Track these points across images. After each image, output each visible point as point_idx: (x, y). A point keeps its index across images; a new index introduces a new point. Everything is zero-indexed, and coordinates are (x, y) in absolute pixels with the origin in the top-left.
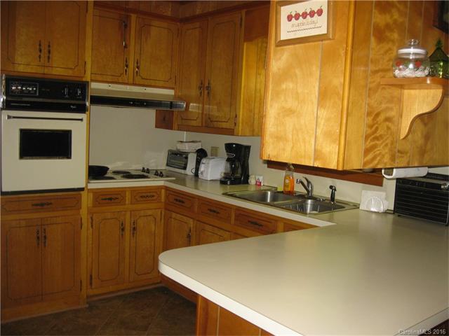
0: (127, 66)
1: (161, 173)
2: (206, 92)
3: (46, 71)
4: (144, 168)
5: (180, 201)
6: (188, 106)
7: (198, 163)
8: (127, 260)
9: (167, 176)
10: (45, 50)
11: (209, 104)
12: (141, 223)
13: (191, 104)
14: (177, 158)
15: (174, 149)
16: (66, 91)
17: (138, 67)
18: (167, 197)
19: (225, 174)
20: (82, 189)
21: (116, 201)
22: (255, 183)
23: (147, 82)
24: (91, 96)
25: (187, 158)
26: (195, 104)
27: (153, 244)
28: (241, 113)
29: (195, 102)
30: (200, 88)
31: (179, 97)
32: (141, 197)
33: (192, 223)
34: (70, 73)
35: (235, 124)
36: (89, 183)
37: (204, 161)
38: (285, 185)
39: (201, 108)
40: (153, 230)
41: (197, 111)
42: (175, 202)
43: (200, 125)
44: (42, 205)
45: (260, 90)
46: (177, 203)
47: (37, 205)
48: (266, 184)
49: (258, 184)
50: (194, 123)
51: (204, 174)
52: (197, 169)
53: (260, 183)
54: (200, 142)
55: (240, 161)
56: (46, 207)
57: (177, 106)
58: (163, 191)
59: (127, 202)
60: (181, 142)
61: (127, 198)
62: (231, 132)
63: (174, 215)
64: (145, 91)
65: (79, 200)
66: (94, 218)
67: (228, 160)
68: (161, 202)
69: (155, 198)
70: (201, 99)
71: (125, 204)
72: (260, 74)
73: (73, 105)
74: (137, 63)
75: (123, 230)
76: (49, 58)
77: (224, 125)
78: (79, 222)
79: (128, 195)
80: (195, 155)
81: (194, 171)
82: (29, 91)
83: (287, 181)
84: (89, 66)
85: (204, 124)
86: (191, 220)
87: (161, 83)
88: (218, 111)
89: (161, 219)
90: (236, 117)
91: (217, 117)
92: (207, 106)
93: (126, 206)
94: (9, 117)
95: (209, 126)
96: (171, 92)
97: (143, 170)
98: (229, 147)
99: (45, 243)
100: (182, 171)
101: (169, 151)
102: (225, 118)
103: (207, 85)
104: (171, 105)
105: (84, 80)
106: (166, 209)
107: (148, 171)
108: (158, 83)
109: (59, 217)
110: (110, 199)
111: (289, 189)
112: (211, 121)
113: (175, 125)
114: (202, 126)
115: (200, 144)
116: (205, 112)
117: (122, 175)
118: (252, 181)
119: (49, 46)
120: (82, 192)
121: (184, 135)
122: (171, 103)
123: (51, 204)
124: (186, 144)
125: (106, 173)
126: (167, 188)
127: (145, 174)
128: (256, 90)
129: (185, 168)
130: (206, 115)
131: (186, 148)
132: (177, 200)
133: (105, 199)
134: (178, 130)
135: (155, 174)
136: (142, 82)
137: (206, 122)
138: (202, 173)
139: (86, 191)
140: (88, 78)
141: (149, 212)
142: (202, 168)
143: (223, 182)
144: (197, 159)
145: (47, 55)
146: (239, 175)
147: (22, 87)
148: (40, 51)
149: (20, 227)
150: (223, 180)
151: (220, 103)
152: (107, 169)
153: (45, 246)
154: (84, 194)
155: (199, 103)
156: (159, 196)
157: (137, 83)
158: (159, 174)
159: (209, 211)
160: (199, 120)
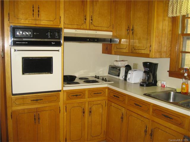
0: (85, 19)
1: (106, 79)
2: (131, 32)
3: (37, 22)
4: (96, 76)
5: (117, 97)
6: (120, 41)
7: (126, 73)
8: (86, 129)
9: (109, 81)
10: (36, 11)
11: (133, 39)
12: (94, 108)
13: (122, 40)
14: (114, 70)
15: (113, 65)
16: (49, 34)
17: (92, 20)
18: (109, 93)
19: (143, 80)
20: (60, 91)
21: (80, 96)
22: (161, 85)
23: (97, 28)
24: (64, 37)
25: (120, 70)
26: (124, 40)
27: (101, 119)
28: (154, 44)
29: (125, 39)
30: (128, 30)
31: (115, 36)
32: (95, 94)
33: (124, 110)
34: (51, 23)
35: (150, 51)
36: (64, 86)
37: (130, 72)
38: (182, 88)
39: (128, 42)
40: (101, 112)
41: (126, 44)
42: (114, 96)
43: (128, 52)
44: (37, 100)
45: (165, 30)
46: (115, 97)
47: (34, 100)
48: (168, 86)
49: (163, 86)
50: (124, 51)
51: (130, 80)
52: (126, 76)
53: (164, 85)
54: (127, 61)
55: (152, 72)
56: (39, 101)
57: (114, 41)
58: (107, 90)
59: (86, 97)
60: (117, 61)
61: (86, 95)
62: (147, 56)
63: (113, 104)
64: (96, 33)
65: (58, 97)
66: (67, 107)
67: (145, 72)
68: (106, 96)
69: (102, 94)
70: (128, 36)
71: (85, 98)
72: (165, 20)
73: (53, 42)
74: (91, 17)
75: (84, 112)
76: (39, 15)
77: (143, 52)
78: (59, 109)
79: (87, 93)
80: (125, 68)
81: (124, 77)
82: (27, 35)
83: (184, 86)
84: (62, 19)
85: (130, 51)
86: (124, 108)
87: (105, 29)
88: (139, 43)
89: (105, 106)
90: (151, 46)
91: (138, 47)
92: (132, 41)
93: (85, 99)
94: (15, 50)
95: (133, 52)
96: (111, 33)
97: (96, 77)
98: (145, 64)
99: (39, 122)
100: (117, 77)
101: (110, 66)
102: (143, 47)
103: (131, 28)
104: (111, 40)
105: (60, 27)
106: (108, 100)
107: (98, 78)
108: (103, 29)
109: (47, 107)
110: (77, 96)
111: (185, 91)
112: (135, 49)
113: (113, 52)
114: (129, 52)
115: (127, 62)
116: (131, 44)
117: (84, 80)
118: (159, 84)
119: (39, 8)
120: (60, 92)
121: (118, 57)
122: (111, 39)
123: (42, 99)
124: (119, 62)
125: (74, 80)
126: (109, 89)
127: (97, 80)
128: (163, 30)
129: (119, 76)
130: (131, 45)
131: (119, 64)
132: (115, 96)
133: (74, 96)
134: (115, 55)
135: (102, 80)
136: (94, 28)
137: (131, 50)
138: (129, 79)
139: (62, 92)
140: (62, 26)
141: (99, 102)
142: (129, 76)
143: (142, 85)
144: (125, 71)
145: (37, 13)
146: (151, 81)
147: (23, 32)
148: (33, 11)
149: (24, 113)
150: (142, 84)
151: (140, 38)
152: (75, 77)
153: (39, 123)
154: (61, 93)
155: (127, 39)
156: (105, 93)
157: (92, 29)
158: (104, 80)
159: (135, 105)
160: (127, 49)
